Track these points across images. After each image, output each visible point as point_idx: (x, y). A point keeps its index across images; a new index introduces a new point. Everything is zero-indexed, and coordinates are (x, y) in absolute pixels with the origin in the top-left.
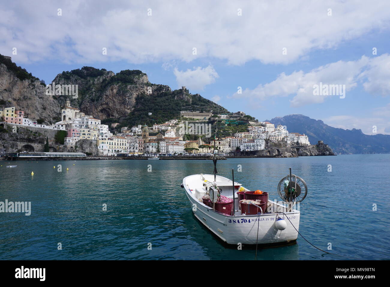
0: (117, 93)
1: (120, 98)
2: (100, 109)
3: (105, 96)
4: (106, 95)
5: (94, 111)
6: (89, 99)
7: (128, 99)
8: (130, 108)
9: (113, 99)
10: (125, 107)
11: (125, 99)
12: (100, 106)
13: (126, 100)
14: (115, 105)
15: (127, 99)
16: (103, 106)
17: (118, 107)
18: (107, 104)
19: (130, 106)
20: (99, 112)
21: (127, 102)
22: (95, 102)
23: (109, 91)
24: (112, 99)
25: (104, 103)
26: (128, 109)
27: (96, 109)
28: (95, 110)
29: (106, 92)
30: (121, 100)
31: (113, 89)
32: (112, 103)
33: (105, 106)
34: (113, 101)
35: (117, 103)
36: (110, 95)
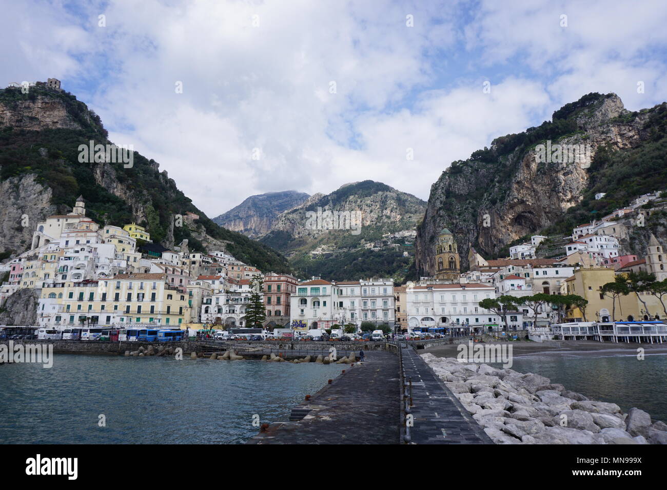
0: (538, 170)
1: (546, 180)
2: (510, 216)
3: (515, 186)
4: (518, 183)
5: (498, 224)
6: (488, 200)
7: (564, 174)
8: (572, 196)
9: (532, 186)
10: (558, 198)
11: (556, 177)
12: (511, 211)
13: (558, 179)
14: (539, 200)
15: (562, 177)
16: (516, 208)
17: (545, 202)
18: (522, 202)
19: (571, 192)
20: (509, 224)
21: (563, 184)
22: (498, 205)
23: (522, 171)
24: (530, 187)
25: (516, 200)
26: (568, 201)
27: (502, 220)
28: (500, 221)
29: (516, 176)
30: (549, 185)
31: (529, 163)
32: (532, 197)
33: (520, 209)
34: (534, 191)
35: (541, 194)
36: (524, 179)
